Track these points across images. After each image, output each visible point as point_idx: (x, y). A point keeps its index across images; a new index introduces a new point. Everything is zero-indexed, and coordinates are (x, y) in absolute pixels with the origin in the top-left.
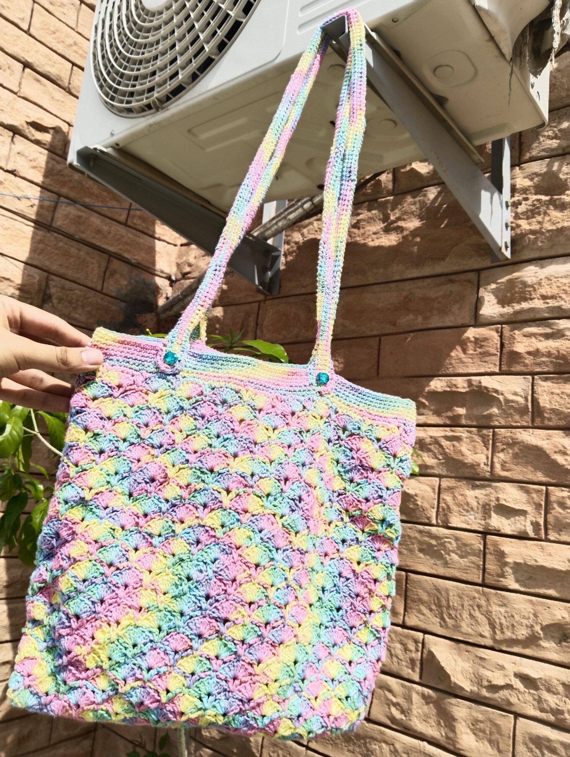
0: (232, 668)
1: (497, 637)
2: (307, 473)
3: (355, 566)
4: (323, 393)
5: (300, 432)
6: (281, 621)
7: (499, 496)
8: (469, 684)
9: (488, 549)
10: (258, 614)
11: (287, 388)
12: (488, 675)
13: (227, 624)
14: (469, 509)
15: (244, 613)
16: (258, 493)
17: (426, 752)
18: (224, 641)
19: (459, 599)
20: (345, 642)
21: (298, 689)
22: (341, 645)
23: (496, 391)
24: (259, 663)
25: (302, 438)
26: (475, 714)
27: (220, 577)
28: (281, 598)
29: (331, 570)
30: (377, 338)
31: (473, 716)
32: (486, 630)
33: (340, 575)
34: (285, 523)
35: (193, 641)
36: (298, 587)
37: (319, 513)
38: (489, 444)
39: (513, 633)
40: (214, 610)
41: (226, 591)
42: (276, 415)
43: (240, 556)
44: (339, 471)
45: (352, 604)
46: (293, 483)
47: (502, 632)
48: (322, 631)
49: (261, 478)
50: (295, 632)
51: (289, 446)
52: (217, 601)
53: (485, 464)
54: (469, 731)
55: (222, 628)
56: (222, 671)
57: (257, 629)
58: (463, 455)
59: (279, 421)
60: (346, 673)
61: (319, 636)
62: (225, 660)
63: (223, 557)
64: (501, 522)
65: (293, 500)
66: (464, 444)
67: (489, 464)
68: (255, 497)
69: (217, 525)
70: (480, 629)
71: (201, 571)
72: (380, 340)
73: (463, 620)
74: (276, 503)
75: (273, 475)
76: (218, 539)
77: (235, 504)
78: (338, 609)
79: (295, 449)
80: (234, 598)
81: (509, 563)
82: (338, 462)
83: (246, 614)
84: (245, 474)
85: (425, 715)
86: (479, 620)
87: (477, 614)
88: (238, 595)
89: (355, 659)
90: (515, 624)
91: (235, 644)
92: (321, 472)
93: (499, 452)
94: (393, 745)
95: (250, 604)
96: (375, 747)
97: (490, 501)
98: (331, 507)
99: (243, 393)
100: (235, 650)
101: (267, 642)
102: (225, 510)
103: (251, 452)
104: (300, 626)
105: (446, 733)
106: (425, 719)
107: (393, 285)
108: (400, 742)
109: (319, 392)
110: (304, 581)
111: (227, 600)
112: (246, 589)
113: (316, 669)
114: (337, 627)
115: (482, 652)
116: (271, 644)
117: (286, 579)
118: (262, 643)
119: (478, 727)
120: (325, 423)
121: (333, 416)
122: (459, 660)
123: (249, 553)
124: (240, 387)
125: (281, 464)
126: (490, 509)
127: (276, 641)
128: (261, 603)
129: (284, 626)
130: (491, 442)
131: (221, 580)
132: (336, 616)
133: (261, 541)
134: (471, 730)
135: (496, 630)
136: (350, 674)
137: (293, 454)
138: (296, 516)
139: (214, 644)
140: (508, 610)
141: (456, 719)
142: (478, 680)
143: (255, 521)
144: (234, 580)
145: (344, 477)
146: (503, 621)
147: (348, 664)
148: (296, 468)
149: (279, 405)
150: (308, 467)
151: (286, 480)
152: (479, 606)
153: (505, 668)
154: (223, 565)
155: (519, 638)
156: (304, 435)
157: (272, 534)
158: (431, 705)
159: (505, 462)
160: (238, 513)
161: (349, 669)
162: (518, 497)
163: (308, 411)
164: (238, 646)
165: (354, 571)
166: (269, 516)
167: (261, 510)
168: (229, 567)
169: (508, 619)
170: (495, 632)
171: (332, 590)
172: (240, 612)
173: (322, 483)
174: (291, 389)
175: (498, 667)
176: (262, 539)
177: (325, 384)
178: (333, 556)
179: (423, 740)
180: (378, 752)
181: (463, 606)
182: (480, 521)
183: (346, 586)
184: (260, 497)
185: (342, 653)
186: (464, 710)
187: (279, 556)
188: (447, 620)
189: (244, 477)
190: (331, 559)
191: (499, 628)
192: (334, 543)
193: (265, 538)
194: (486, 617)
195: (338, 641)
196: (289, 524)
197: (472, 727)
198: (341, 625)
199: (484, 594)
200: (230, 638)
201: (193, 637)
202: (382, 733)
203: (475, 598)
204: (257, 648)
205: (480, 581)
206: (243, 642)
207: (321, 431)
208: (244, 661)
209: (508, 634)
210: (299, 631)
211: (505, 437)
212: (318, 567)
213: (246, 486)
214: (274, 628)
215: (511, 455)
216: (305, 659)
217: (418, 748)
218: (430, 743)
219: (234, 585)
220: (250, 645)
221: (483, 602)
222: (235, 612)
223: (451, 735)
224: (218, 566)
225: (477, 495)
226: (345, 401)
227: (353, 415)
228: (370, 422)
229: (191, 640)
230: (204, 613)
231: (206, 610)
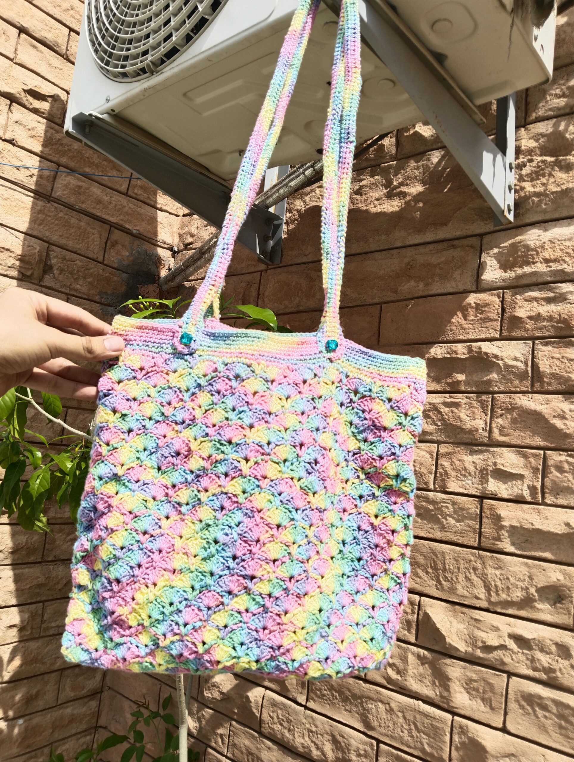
0: (261, 619)
1: (492, 599)
2: (321, 437)
3: (373, 520)
4: (333, 359)
5: (313, 399)
6: (305, 575)
7: (497, 460)
8: (464, 645)
9: (485, 513)
10: (282, 569)
11: (298, 358)
12: (482, 636)
13: (254, 580)
14: (467, 474)
15: (269, 570)
16: (275, 460)
17: (421, 710)
18: (252, 596)
19: (455, 562)
20: (367, 589)
21: (324, 634)
22: (364, 592)
23: (496, 357)
24: (286, 613)
25: (314, 405)
26: (469, 674)
27: (245, 539)
28: (303, 553)
29: (350, 524)
30: (379, 306)
31: (467, 676)
32: (481, 592)
33: (359, 528)
34: (303, 486)
35: (224, 598)
36: (319, 543)
37: (336, 473)
38: (487, 410)
39: (509, 595)
40: (241, 568)
41: (251, 551)
42: (289, 384)
43: (262, 518)
44: (353, 432)
45: (372, 554)
46: (308, 448)
47: (498, 595)
48: (345, 580)
49: (277, 445)
50: (318, 584)
51: (303, 413)
52: (243, 560)
53: (483, 430)
54: (462, 690)
55: (249, 584)
56: (252, 623)
57: (282, 583)
58: (461, 421)
59: (291, 390)
60: (369, 617)
61: (342, 585)
62: (255, 612)
63: (246, 520)
64: (498, 486)
65: (309, 463)
66: (463, 410)
67: (488, 429)
68: (273, 463)
69: (239, 491)
70: (476, 592)
71: (227, 535)
72: (381, 308)
73: (459, 582)
74: (293, 467)
75: (288, 442)
76: (241, 504)
77: (254, 471)
78: (359, 560)
79: (309, 416)
80: (259, 557)
81: (506, 526)
82: (351, 424)
83: (271, 571)
84: (261, 443)
85: (421, 675)
86: (475, 583)
87: (473, 577)
88: (263, 554)
89: (377, 604)
90: (510, 587)
91: (262, 598)
92: (335, 435)
93: (497, 418)
94: (389, 704)
95: (274, 561)
96: (370, 706)
97: (488, 465)
98: (347, 466)
99: (255, 366)
100: (262, 603)
101: (293, 594)
102: (245, 477)
103: (266, 422)
104: (322, 577)
105: (440, 692)
106: (421, 678)
107: (395, 252)
108: (395, 701)
109: (329, 359)
110: (324, 537)
111: (253, 559)
112: (271, 548)
113: (340, 615)
114: (359, 576)
115: (477, 614)
116: (297, 596)
117: (306, 536)
118: (288, 596)
119: (472, 686)
120: (337, 387)
121: (345, 380)
122: (455, 622)
123: (271, 515)
124: (252, 362)
125: (296, 431)
126: (487, 474)
127: (300, 593)
128: (284, 560)
129: (307, 579)
130: (490, 407)
131: (245, 542)
132: (358, 566)
133: (281, 503)
134: (465, 689)
135: (492, 592)
136: (373, 618)
137: (307, 420)
138: (313, 478)
139: (244, 598)
140: (503, 572)
141: (451, 679)
142: (473, 641)
143: (274, 485)
144: (258, 541)
145: (358, 437)
146: (499, 583)
147: (371, 609)
148: (311, 433)
149: (291, 375)
150: (321, 431)
151: (302, 445)
152: (475, 569)
153: (499, 630)
154: (247, 527)
155: (514, 600)
156: (317, 401)
157: (291, 496)
158: (427, 665)
159: (504, 427)
160: (257, 479)
161: (373, 614)
162: (515, 462)
163: (319, 378)
164: (265, 600)
165: (372, 524)
166: (287, 480)
167: (279, 476)
168: (252, 529)
169: (503, 582)
170: (490, 595)
171: (352, 542)
172: (265, 569)
173: (337, 445)
174: (302, 358)
175: (493, 628)
176: (281, 501)
177: (334, 351)
178: (351, 512)
179: (418, 699)
180: (374, 711)
181: (459, 569)
182: (477, 486)
183: (365, 538)
184: (278, 463)
185: (365, 599)
186: (459, 670)
187: (298, 516)
188: (444, 582)
189: (260, 446)
190: (350, 514)
191: (495, 590)
192: (352, 500)
193: (284, 501)
194: (481, 579)
195: (361, 589)
196: (306, 486)
197: (466, 687)
198: (363, 573)
199: (480, 557)
200: (258, 593)
201: (224, 594)
202: (378, 693)
203: (470, 561)
204: (283, 600)
205: (476, 544)
206: (270, 595)
207: (333, 396)
208: (271, 612)
209: (503, 596)
210: (321, 582)
211: (504, 403)
212: (338, 523)
213: (263, 454)
214: (298, 581)
215: (509, 420)
216: (330, 606)
217: (413, 707)
218: (425, 702)
219: (258, 545)
220: (277, 598)
221: (479, 565)
222: (261, 569)
223: (445, 694)
224: (242, 529)
225: (475, 461)
226: (356, 365)
227: (364, 378)
228: (380, 383)
229: (222, 596)
230: (232, 571)
231: (233, 569)
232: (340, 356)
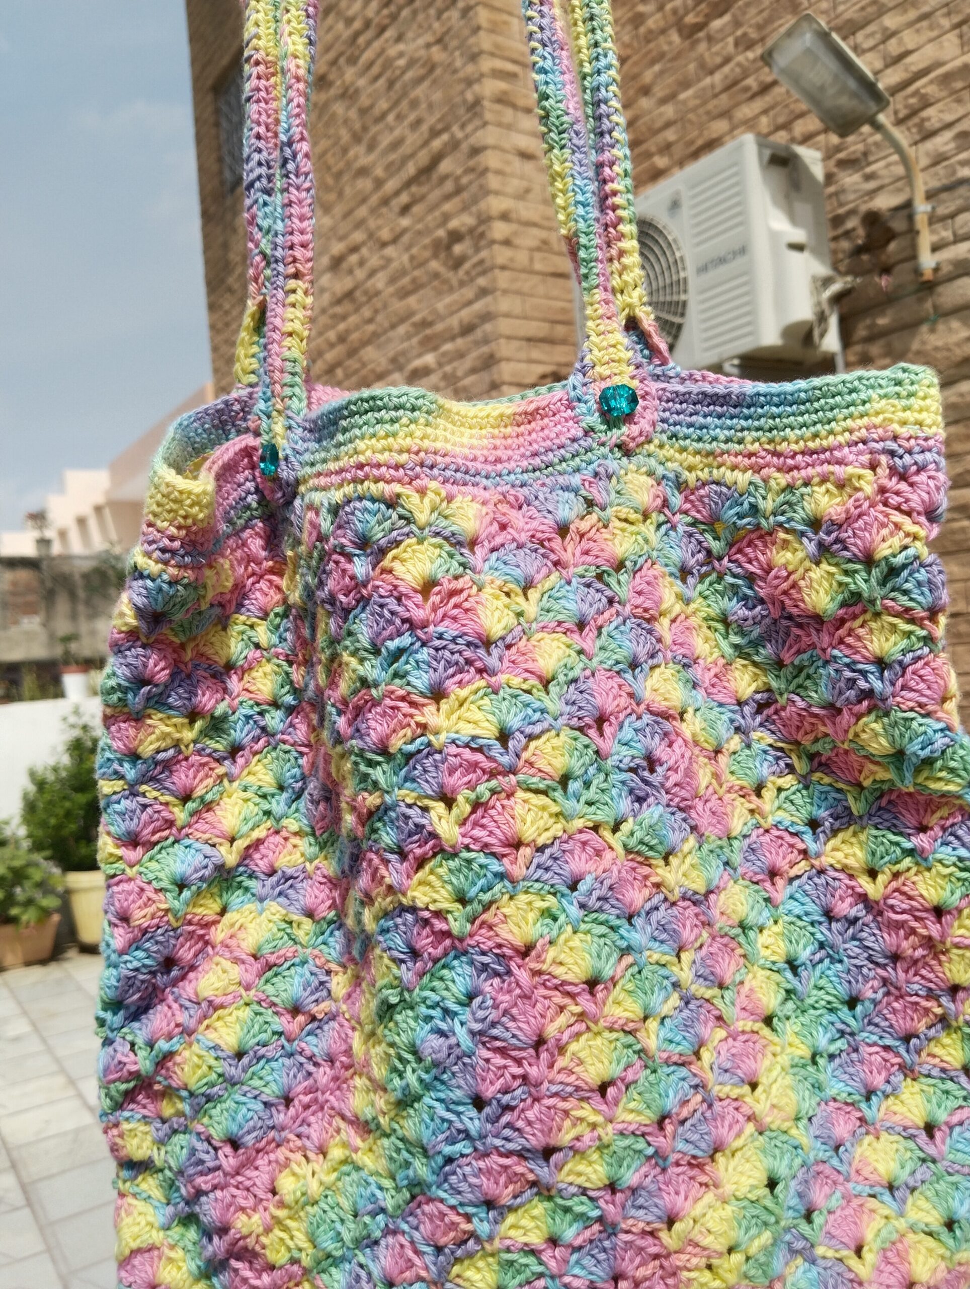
0: (602, 1256)
2: (649, 683)
4: (632, 445)
5: (599, 577)
6: (699, 1098)
10: (632, 1105)
11: (525, 463)
13: (555, 1158)
15: (593, 1118)
16: (535, 781)
18: (559, 1201)
22: (890, 1088)
24: (670, 1222)
25: (608, 593)
27: (498, 1044)
28: (678, 1038)
29: (799, 910)
33: (829, 916)
34: (632, 842)
35: (475, 1219)
36: (716, 991)
37: (716, 776)
40: (507, 1132)
41: (525, 1078)
42: (520, 547)
43: (538, 973)
44: (736, 647)
45: (885, 981)
46: (621, 726)
49: (530, 737)
50: (746, 1110)
51: (581, 625)
52: (508, 1108)
55: (543, 1172)
56: (577, 1271)
57: (641, 1145)
59: (529, 563)
60: (923, 1161)
61: (817, 1086)
62: (578, 1242)
63: (490, 986)
65: (632, 770)
68: (529, 795)
69: (443, 899)
71: (441, 1034)
74: (591, 794)
75: (561, 721)
76: (461, 940)
77: (478, 832)
79: (600, 628)
80: (554, 1089)
82: (724, 620)
83: (599, 1119)
84: (481, 742)
88: (562, 1077)
91: (591, 1199)
92: (686, 666)
95: (602, 1089)
98: (748, 746)
100: (596, 1213)
101: (677, 1164)
102: (455, 855)
103: (480, 671)
104: (753, 1087)
109: (619, 446)
110: (728, 969)
111: (536, 1100)
112: (582, 1055)
116: (690, 1164)
117: (676, 985)
118: (664, 1170)
120: (659, 526)
121: (677, 500)
123: (562, 957)
125: (575, 681)
127: (699, 1153)
128: (630, 1077)
129: (710, 1106)
131: (502, 1052)
133: (582, 913)
136: (935, 1161)
137: (598, 644)
138: (654, 811)
139: (535, 1212)
143: (550, 863)
144: (540, 1042)
145: (756, 658)
147: (923, 1135)
148: (619, 680)
149: (517, 518)
150: (646, 667)
151: (601, 720)
154: (496, 1006)
156: (612, 581)
157: (607, 883)
160: (494, 854)
163: (603, 509)
164: (601, 1203)
165: (865, 898)
166: (584, 837)
167: (557, 829)
168: (514, 1011)
171: (817, 958)
172: (581, 1119)
173: (700, 694)
174: (537, 461)
176: (582, 906)
177: (629, 418)
178: (792, 873)
183: (853, 939)
184: (545, 793)
185: (897, 1109)
187: (638, 935)
189: (480, 750)
190: (792, 880)
192: (788, 837)
193: (592, 902)
195: (878, 1082)
196: (641, 841)
200: (573, 1189)
201: (472, 1209)
204: (653, 1187)
206: (612, 1187)
207: (655, 554)
208: (627, 1232)
210: (752, 1102)
212: (760, 915)
213: (492, 774)
214: (683, 1122)
216: (798, 1161)
219: (544, 1056)
220: (634, 1191)
222: (567, 1123)
224: (481, 1014)
226: (700, 445)
227: (730, 477)
228: (783, 479)
229: (468, 1218)
230: (479, 1144)
231: (482, 1137)
232: (648, 428)
